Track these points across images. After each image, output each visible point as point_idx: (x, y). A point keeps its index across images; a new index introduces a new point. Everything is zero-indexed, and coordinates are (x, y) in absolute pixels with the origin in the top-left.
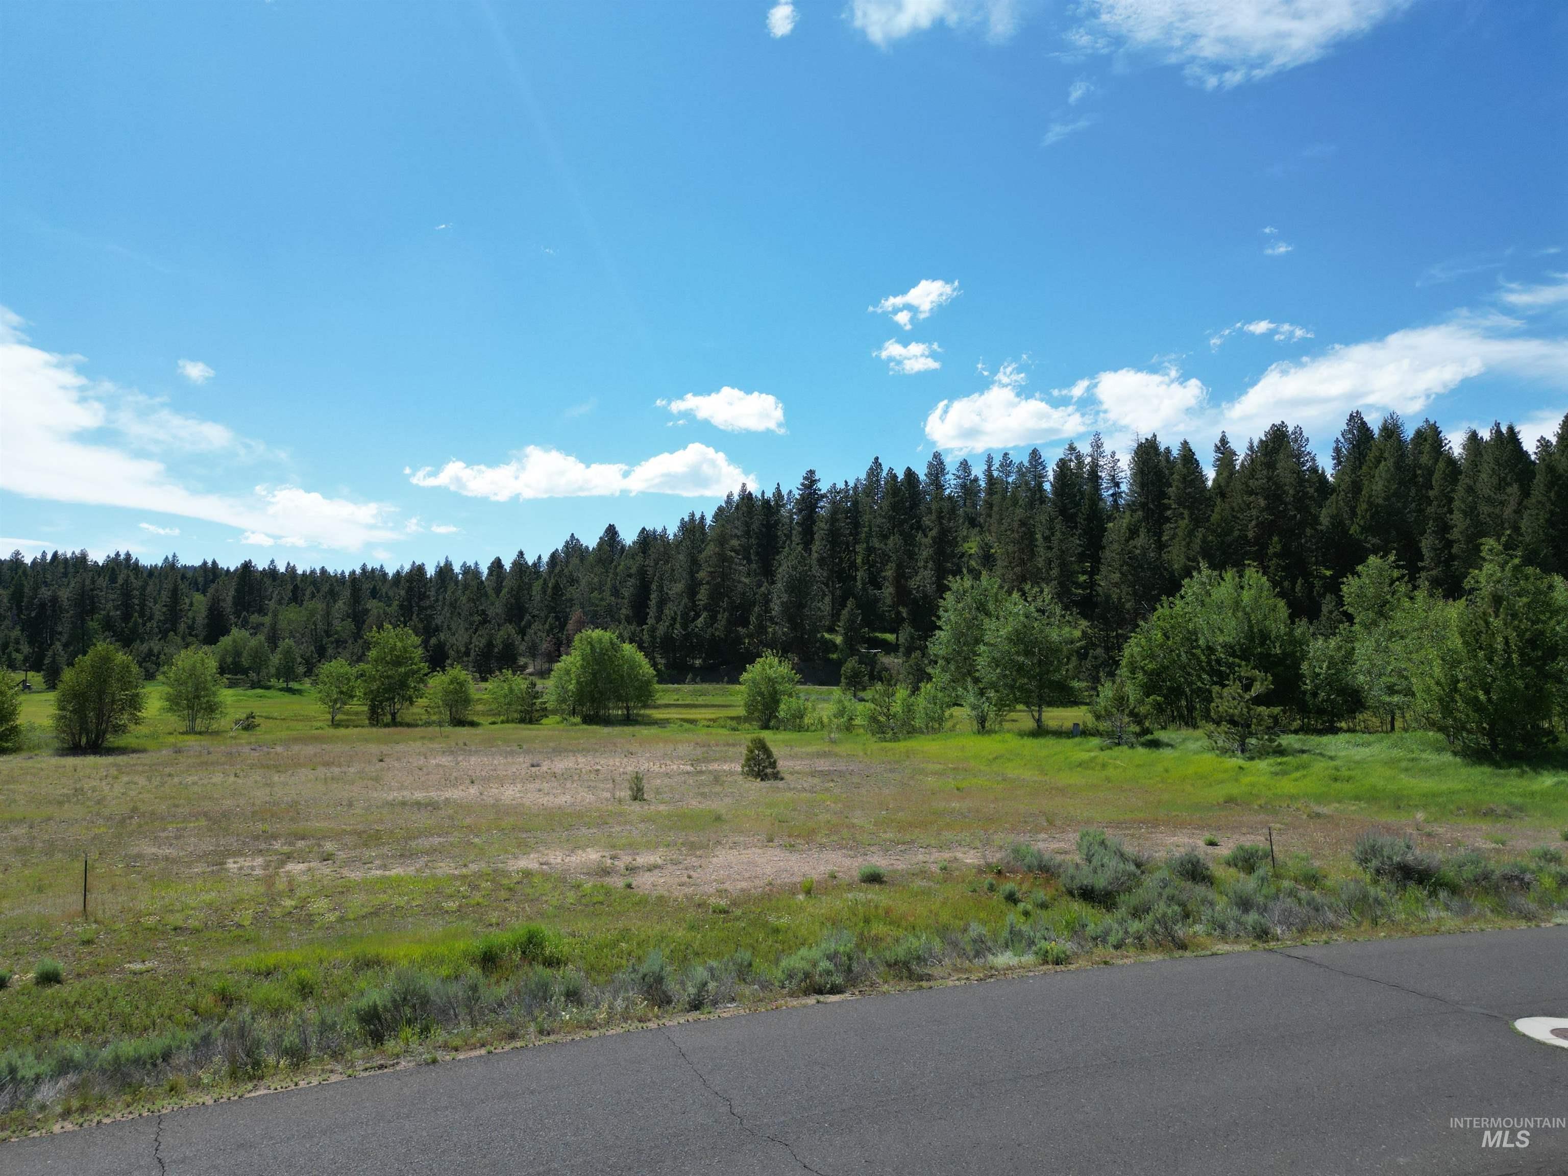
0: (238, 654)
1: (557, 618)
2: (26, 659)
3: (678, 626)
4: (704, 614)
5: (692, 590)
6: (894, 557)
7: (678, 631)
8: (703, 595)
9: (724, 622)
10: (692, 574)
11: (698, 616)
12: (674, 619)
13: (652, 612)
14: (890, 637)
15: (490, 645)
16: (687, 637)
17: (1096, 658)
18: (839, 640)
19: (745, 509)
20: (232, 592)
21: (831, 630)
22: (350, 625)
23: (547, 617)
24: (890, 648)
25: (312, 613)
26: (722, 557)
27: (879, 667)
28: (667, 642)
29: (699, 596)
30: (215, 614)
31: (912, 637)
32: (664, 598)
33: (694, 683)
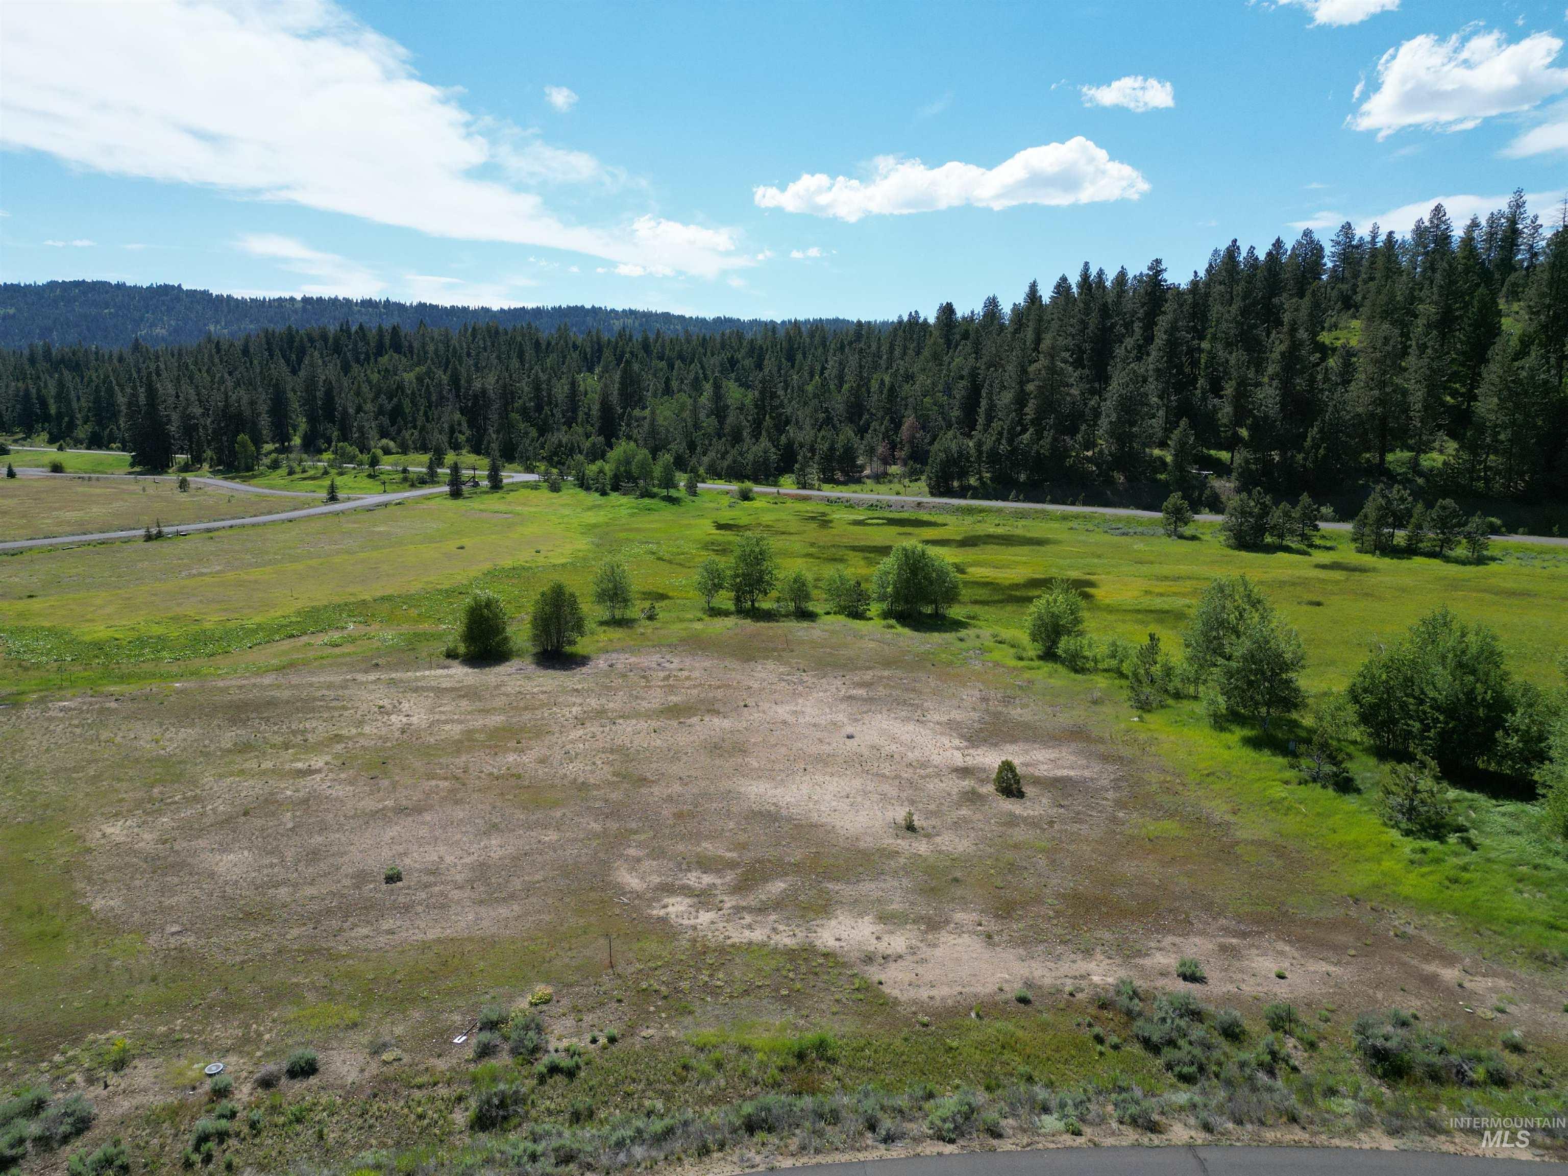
0: (628, 462)
1: (892, 420)
2: (468, 440)
3: (1004, 441)
4: (1031, 430)
5: (1021, 400)
6: (1235, 374)
7: (1004, 447)
8: (1030, 410)
9: (1049, 440)
10: (1022, 383)
11: (1024, 431)
12: (1000, 434)
13: (981, 420)
14: (1224, 455)
15: (832, 449)
16: (1014, 451)
17: (1444, 508)
18: (1169, 459)
19: (1082, 305)
20: (617, 386)
21: (1163, 445)
22: (713, 420)
23: (883, 418)
24: (1222, 469)
25: (683, 407)
26: (1052, 370)
27: (1207, 492)
28: (994, 457)
29: (1027, 410)
30: (606, 408)
31: (1247, 461)
32: (992, 407)
33: (1018, 500)
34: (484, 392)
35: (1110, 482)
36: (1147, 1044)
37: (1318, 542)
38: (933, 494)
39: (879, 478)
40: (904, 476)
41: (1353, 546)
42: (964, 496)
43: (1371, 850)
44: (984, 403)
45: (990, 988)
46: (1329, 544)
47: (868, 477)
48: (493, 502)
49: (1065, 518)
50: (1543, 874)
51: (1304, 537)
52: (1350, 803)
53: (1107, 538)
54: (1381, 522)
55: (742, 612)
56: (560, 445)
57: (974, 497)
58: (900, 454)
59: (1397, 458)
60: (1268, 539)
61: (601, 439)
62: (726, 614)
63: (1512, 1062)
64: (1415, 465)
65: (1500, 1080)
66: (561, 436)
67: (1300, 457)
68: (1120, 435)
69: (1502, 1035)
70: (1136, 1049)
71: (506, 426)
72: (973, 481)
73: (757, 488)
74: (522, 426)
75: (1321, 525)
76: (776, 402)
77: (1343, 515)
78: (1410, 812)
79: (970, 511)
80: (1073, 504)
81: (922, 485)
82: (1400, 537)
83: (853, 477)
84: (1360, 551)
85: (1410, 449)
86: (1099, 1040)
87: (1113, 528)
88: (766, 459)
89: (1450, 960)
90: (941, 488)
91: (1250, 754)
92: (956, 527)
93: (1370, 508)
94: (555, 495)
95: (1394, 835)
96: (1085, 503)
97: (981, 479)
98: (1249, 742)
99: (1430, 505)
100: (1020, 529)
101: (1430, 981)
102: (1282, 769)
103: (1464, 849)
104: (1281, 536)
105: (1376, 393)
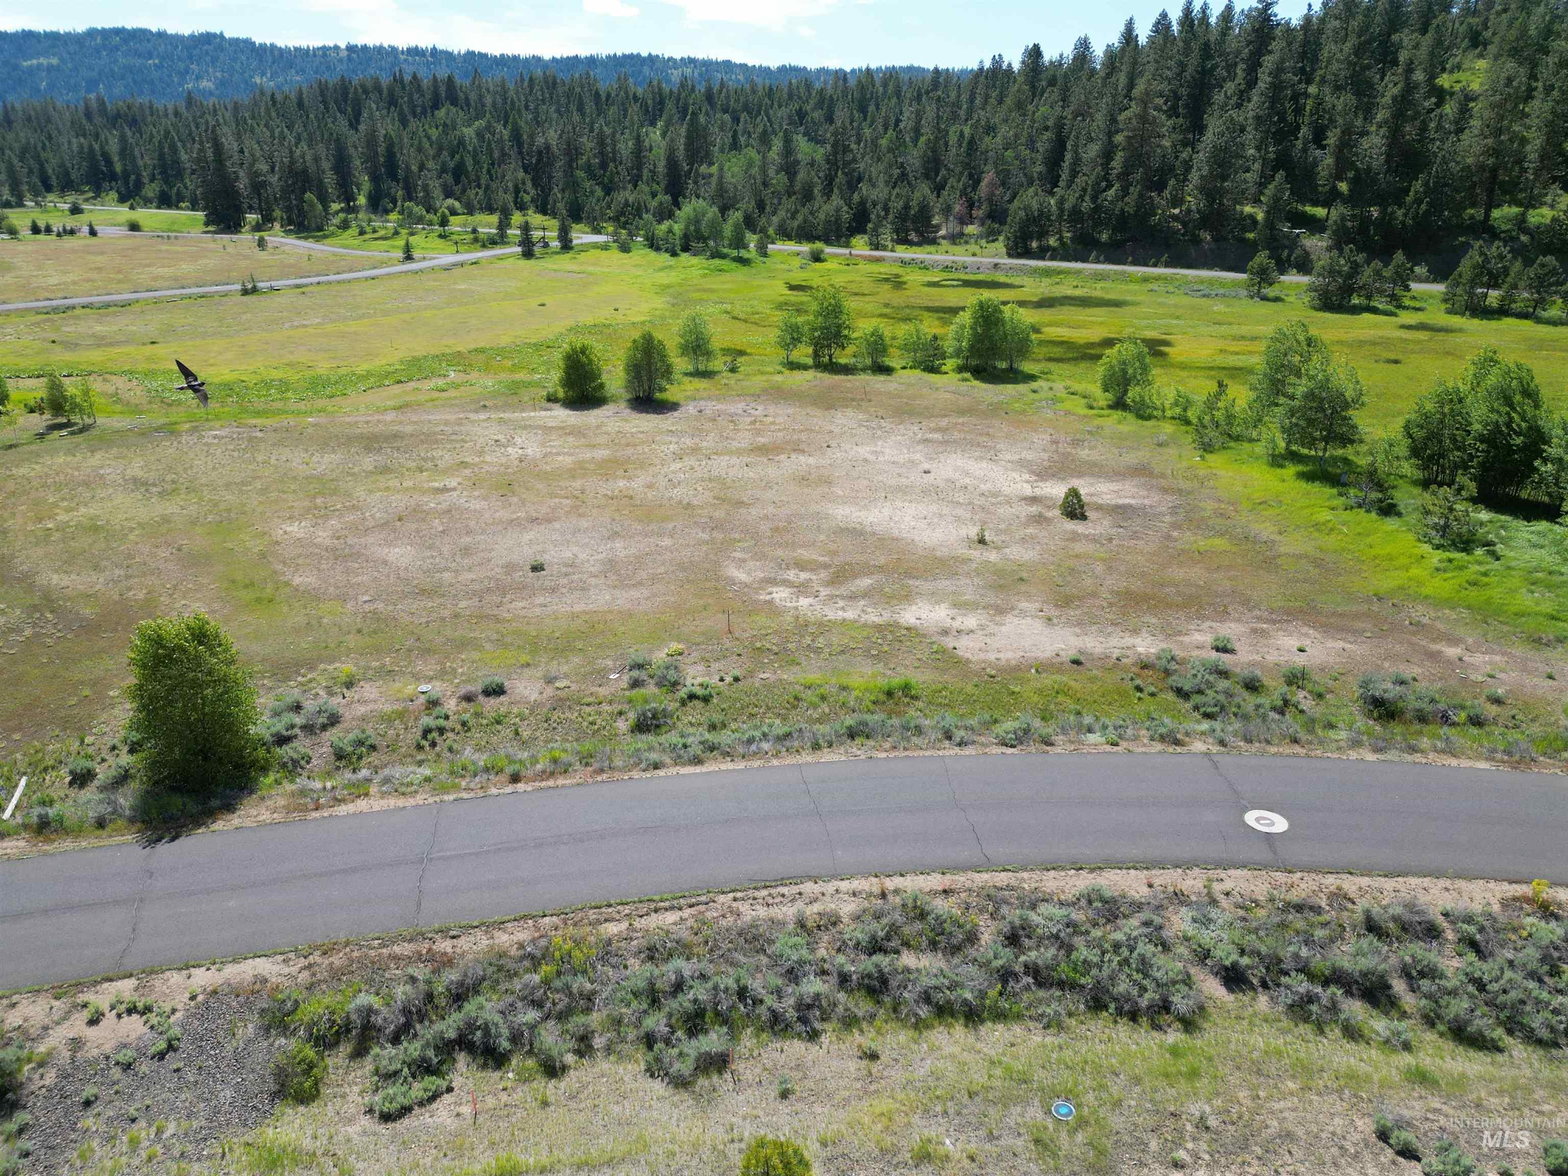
0: (697, 221)
1: (971, 176)
3: (1087, 198)
4: (1117, 186)
5: (1108, 155)
6: (1340, 121)
7: (1087, 205)
8: (1117, 163)
9: (1135, 196)
10: (1110, 134)
11: (1110, 186)
12: (1084, 190)
13: (1065, 176)
14: (1320, 212)
15: (907, 207)
16: (1097, 209)
17: (1543, 266)
18: (1260, 216)
19: (1181, 44)
20: (682, 140)
21: (1256, 201)
22: (783, 177)
23: (961, 173)
24: (1315, 226)
25: (750, 164)
26: (1143, 118)
27: (1298, 252)
28: (1076, 216)
29: (1113, 164)
30: (672, 163)
31: (1343, 218)
32: (1077, 161)
33: (1098, 261)
34: (548, 147)
35: (1196, 241)
36: (1181, 693)
37: (1407, 302)
38: (1010, 255)
39: (956, 238)
40: (980, 236)
41: (1443, 306)
42: (1043, 258)
43: (1403, 561)
44: (1068, 156)
45: (1048, 654)
46: (1418, 304)
47: (944, 238)
48: (565, 262)
49: (1145, 280)
50: (1557, 579)
51: (1394, 298)
52: (1391, 524)
53: (1186, 300)
54: (1475, 281)
55: (819, 366)
56: (626, 204)
57: (1052, 258)
58: (977, 213)
59: (1504, 212)
60: (1355, 301)
61: (668, 198)
62: (805, 368)
63: (1492, 710)
64: (1521, 223)
65: (1476, 721)
66: (626, 195)
67: (1400, 213)
68: (1210, 191)
69: (1487, 691)
70: (1171, 697)
71: (573, 185)
72: (1052, 242)
73: (828, 250)
74: (587, 185)
75: (1413, 286)
76: (849, 157)
77: (1439, 274)
78: (1444, 530)
79: (1048, 273)
80: (1155, 265)
81: (1000, 246)
82: (1494, 297)
83: (927, 238)
84: (1449, 312)
85: (1520, 203)
86: (1139, 689)
87: (1193, 290)
88: (838, 219)
89: (1454, 641)
90: (1019, 249)
91: (1304, 485)
92: (1034, 288)
93: (1466, 267)
94: (626, 255)
95: (1426, 548)
96: (1167, 265)
97: (1061, 239)
98: (1302, 476)
99: (1529, 263)
100: (1098, 290)
101: (1434, 656)
102: (1331, 497)
103: (1489, 559)
104: (1369, 297)
105: (1490, 141)
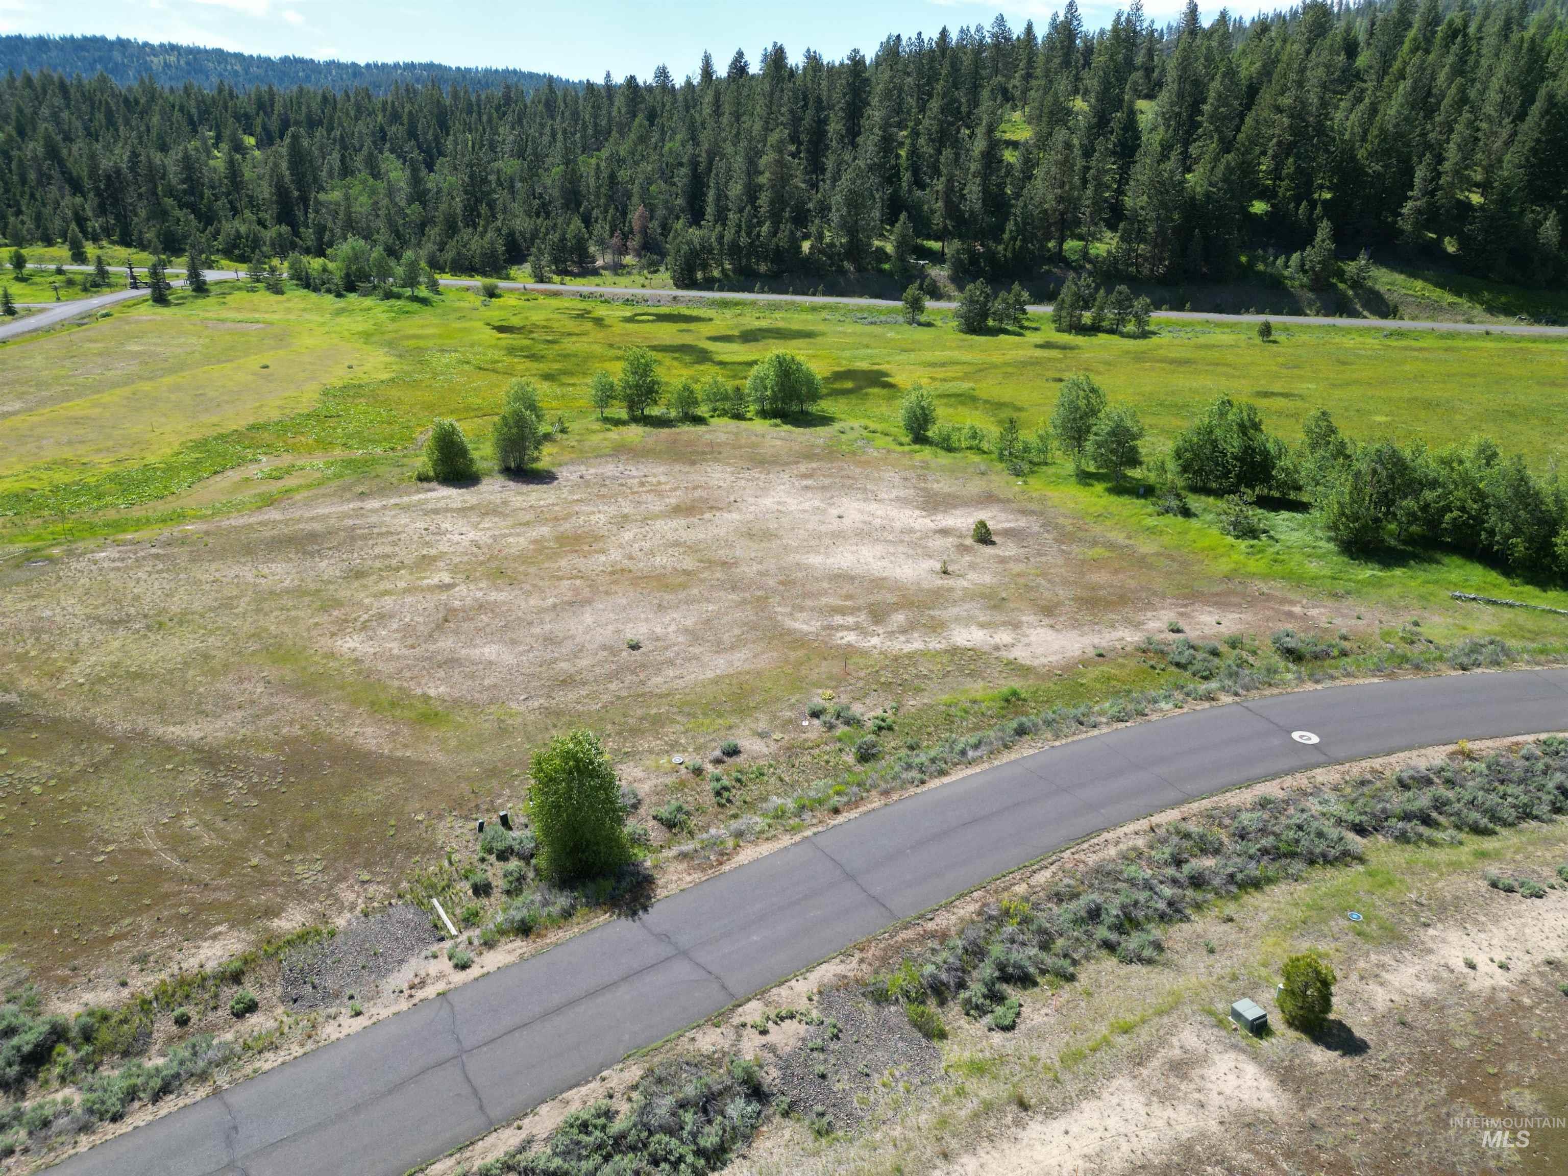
0: (359, 261)
1: (617, 209)
3: (743, 233)
4: (768, 223)
5: (752, 192)
7: (744, 240)
8: (763, 203)
9: (787, 233)
10: (751, 175)
11: (760, 224)
12: (739, 226)
13: (710, 210)
14: (935, 245)
15: (563, 239)
16: (754, 243)
17: (1120, 293)
18: (889, 248)
24: (937, 258)
26: (780, 163)
27: (928, 281)
28: (734, 250)
29: (759, 202)
30: (281, 192)
31: (958, 252)
32: (721, 196)
33: (762, 291)
34: (118, 171)
35: (842, 271)
36: (1178, 665)
37: (1026, 324)
38: (678, 286)
39: (617, 269)
40: (642, 268)
41: (1053, 326)
42: (711, 289)
43: (1221, 550)
44: (711, 195)
46: (1034, 325)
47: (604, 268)
48: (207, 308)
49: (814, 309)
50: (1319, 551)
51: (1016, 320)
52: (1194, 523)
53: (859, 328)
54: (1073, 306)
56: (239, 236)
57: (721, 289)
58: (633, 243)
59: (1071, 245)
60: (990, 323)
61: (285, 229)
63: (1346, 645)
64: (1085, 254)
65: (1344, 654)
66: (231, 227)
67: (1001, 248)
68: (851, 229)
69: (1338, 634)
70: (1173, 669)
71: (160, 214)
72: (716, 273)
73: (502, 284)
74: (177, 213)
75: (1028, 308)
76: (485, 188)
77: (1040, 298)
78: (1236, 524)
79: (725, 304)
80: (814, 294)
81: (664, 276)
82: (1087, 317)
83: (587, 270)
84: (1059, 330)
85: (1080, 238)
86: (1153, 667)
87: (860, 317)
88: (494, 252)
89: (1292, 603)
90: (686, 280)
91: (1114, 498)
92: (724, 321)
93: (1066, 292)
94: (279, 298)
95: (1230, 539)
96: (824, 294)
97: (723, 271)
98: (1110, 491)
99: (1109, 291)
100: (778, 320)
101: (1290, 615)
102: (1144, 506)
103: (1272, 542)
104: (1001, 321)
105: (1059, 191)
